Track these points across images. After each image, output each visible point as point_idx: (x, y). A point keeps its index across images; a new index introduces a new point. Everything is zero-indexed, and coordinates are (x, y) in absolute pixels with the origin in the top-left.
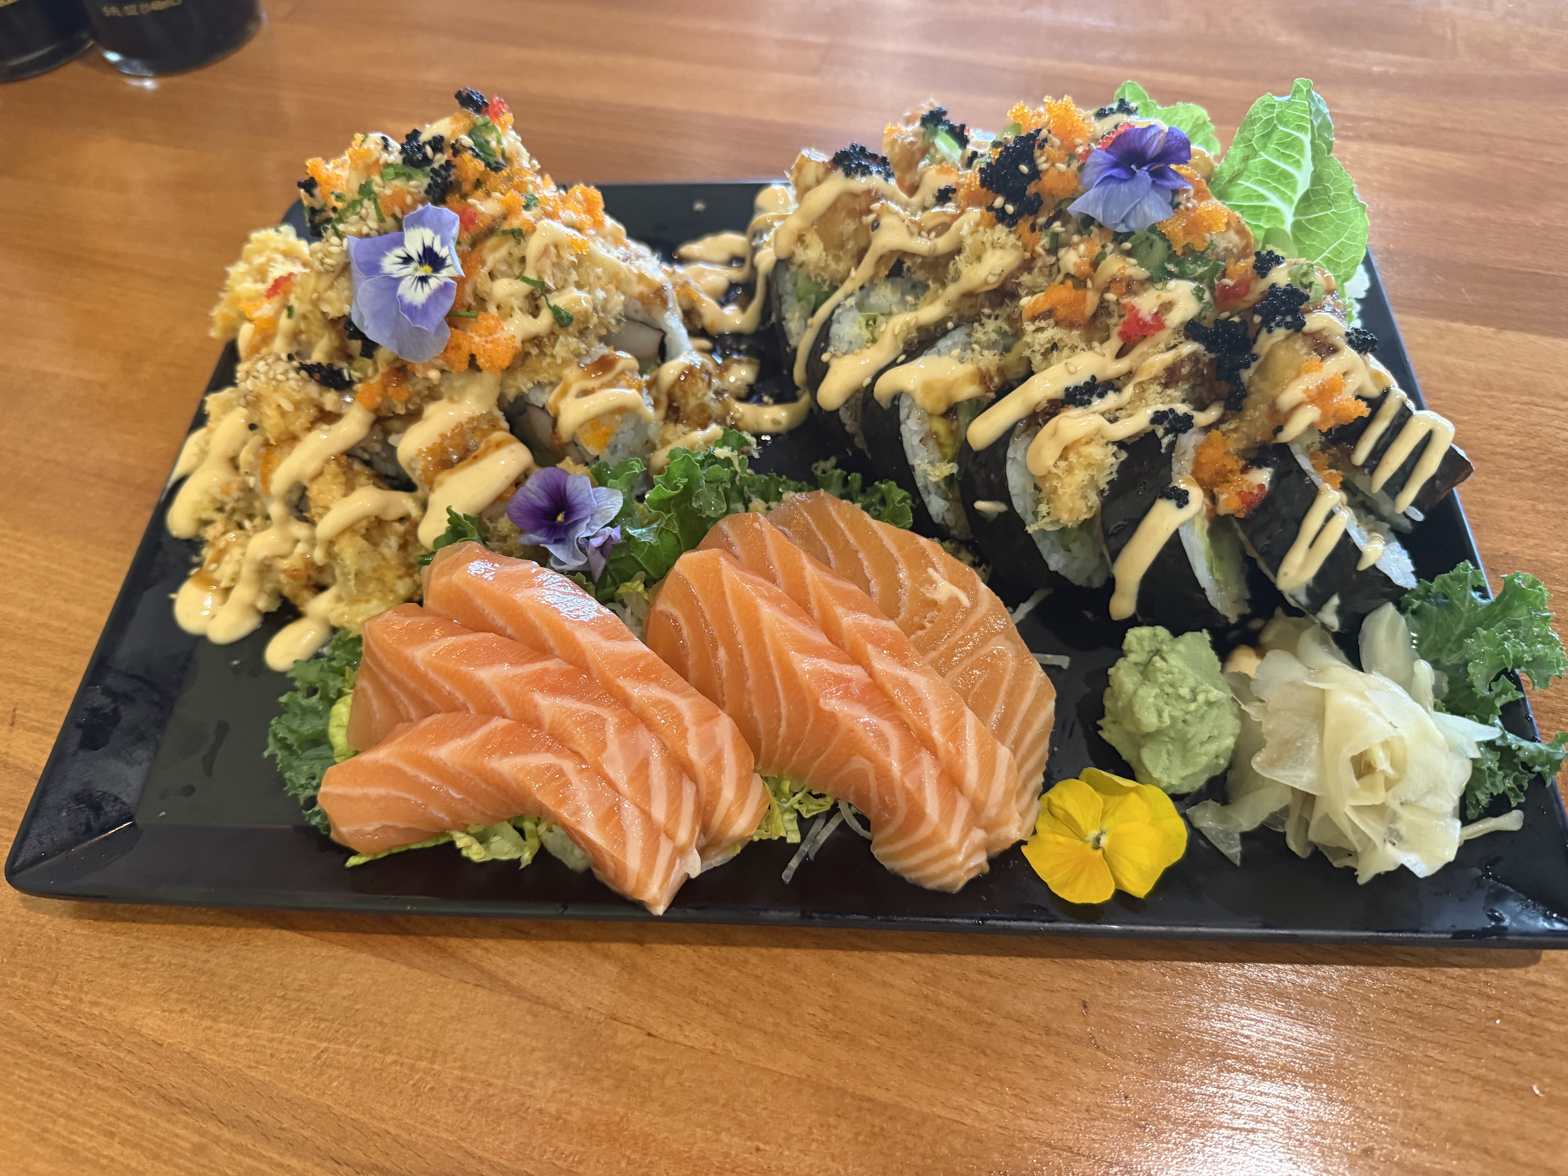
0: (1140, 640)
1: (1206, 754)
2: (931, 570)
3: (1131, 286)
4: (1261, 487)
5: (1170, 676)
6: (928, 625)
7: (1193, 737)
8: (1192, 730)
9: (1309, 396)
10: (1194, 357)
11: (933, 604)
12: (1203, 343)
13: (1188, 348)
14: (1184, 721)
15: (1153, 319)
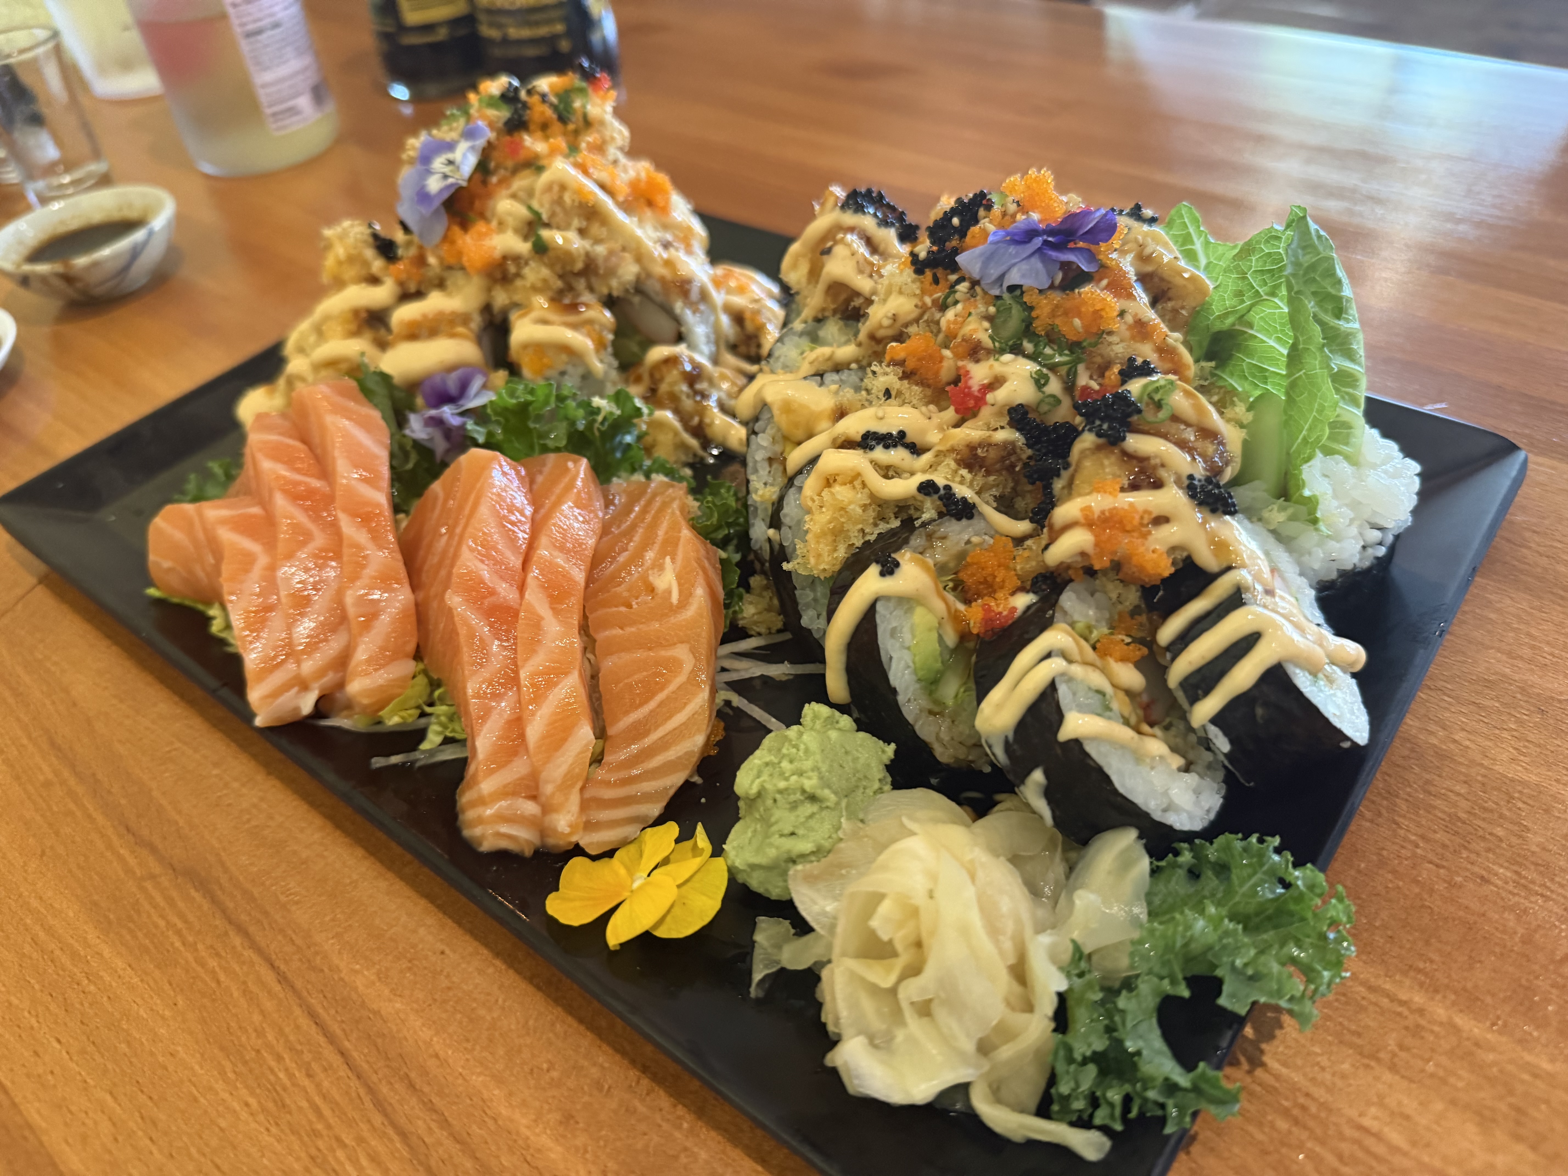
0: (816, 717)
1: (777, 848)
2: (668, 559)
3: (975, 352)
4: (1014, 609)
5: (794, 750)
6: (635, 606)
7: (776, 822)
8: (777, 814)
9: (1086, 517)
10: (1009, 448)
11: (651, 589)
12: (1025, 435)
13: (1007, 435)
14: (775, 801)
15: (980, 390)
